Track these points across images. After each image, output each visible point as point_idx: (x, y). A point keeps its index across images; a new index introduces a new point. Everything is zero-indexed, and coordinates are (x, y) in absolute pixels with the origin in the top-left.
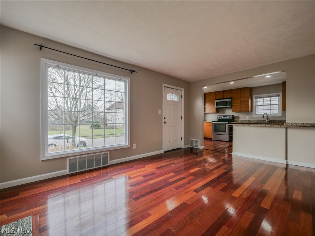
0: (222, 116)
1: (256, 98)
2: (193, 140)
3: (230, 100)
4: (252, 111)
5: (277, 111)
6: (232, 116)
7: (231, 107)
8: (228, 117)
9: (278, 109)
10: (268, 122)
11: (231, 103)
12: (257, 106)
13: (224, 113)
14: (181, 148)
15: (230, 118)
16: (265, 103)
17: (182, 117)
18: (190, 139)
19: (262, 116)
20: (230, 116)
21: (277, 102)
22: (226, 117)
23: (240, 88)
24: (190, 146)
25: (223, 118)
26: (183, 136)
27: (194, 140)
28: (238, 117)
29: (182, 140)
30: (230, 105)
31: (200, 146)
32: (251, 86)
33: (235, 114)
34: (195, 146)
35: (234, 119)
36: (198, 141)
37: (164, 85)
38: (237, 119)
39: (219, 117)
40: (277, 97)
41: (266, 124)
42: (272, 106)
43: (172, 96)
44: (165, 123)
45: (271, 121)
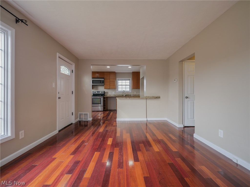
0: (96, 92)
1: (118, 80)
2: (82, 114)
3: (103, 79)
4: (116, 88)
5: (129, 89)
6: (104, 92)
7: (104, 85)
8: (100, 93)
9: (130, 88)
10: (125, 95)
11: (104, 82)
12: (119, 85)
13: (97, 89)
14: (72, 124)
15: (103, 93)
16: (123, 84)
17: (73, 92)
18: (79, 113)
19: (122, 92)
20: (102, 92)
21: (128, 84)
22: (99, 92)
23: (110, 72)
24: (78, 119)
25: (97, 93)
26: (73, 111)
27: (84, 113)
28: (107, 93)
29: (72, 115)
30: (102, 83)
31: (89, 118)
32: (116, 72)
33: (106, 91)
34: (84, 119)
35: (105, 94)
36: (87, 114)
37: (58, 55)
38: (106, 94)
39: (94, 92)
40: (129, 81)
41: (124, 97)
42: (126, 86)
43: (64, 69)
44: (59, 98)
45: (126, 95)
